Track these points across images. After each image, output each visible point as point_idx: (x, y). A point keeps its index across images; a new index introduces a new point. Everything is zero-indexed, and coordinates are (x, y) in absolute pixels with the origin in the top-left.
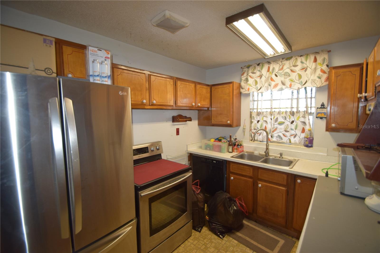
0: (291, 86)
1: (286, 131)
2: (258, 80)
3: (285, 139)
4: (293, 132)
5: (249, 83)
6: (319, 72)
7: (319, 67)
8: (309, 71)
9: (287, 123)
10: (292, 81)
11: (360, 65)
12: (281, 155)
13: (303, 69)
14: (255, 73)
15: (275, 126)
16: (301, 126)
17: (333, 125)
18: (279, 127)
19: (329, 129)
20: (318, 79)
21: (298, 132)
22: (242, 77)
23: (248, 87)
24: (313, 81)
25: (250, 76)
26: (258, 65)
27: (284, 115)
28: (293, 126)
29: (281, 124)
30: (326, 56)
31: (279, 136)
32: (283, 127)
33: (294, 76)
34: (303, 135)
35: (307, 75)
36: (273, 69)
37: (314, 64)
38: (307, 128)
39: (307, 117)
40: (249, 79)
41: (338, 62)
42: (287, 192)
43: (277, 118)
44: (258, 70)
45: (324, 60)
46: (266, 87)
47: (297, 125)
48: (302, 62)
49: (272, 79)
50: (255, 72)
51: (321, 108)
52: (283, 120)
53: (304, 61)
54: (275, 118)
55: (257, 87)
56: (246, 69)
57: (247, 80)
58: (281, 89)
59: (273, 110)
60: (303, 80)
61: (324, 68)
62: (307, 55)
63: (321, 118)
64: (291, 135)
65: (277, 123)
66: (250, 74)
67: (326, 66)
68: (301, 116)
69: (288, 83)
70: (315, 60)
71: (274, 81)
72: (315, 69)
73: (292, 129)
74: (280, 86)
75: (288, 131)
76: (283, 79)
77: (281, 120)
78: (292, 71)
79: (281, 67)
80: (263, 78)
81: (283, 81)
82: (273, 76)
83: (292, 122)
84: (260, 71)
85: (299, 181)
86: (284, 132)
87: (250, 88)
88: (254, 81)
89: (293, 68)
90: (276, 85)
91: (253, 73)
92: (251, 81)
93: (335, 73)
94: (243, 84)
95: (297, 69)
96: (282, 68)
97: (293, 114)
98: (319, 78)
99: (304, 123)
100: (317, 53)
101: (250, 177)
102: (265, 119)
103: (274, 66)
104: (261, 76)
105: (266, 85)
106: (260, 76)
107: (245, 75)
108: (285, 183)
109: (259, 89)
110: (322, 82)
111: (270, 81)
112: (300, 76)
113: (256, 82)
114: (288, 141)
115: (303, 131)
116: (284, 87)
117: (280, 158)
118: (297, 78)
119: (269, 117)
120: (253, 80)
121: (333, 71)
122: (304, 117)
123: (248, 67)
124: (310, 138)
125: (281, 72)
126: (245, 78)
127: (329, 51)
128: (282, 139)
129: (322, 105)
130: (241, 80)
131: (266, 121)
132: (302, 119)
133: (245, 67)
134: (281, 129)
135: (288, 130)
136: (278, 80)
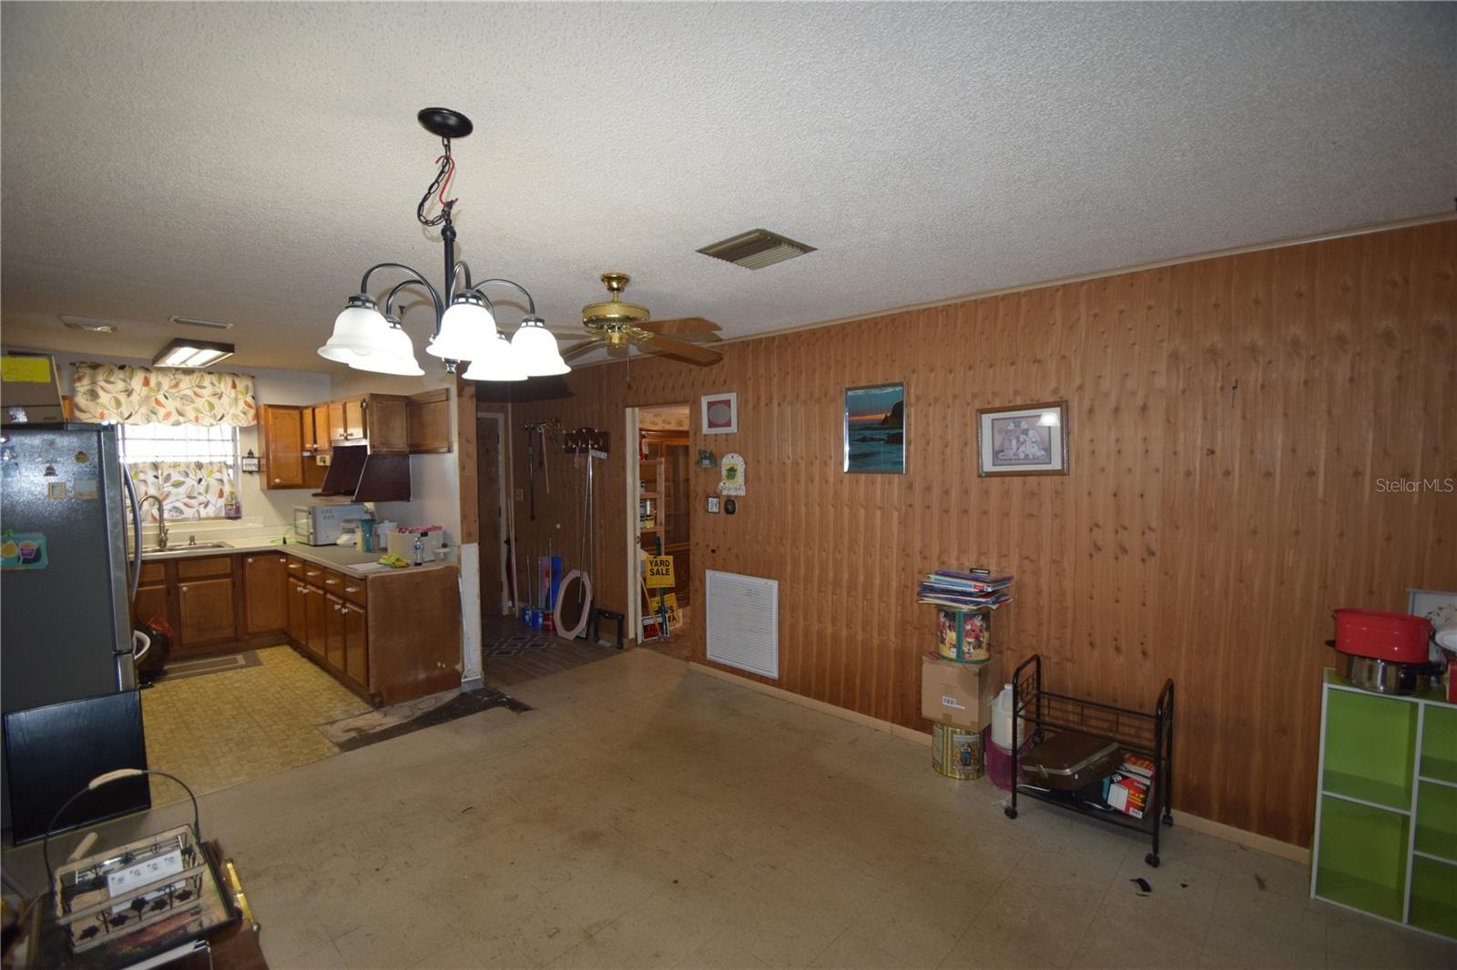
0: (197, 419)
1: (190, 497)
2: (122, 397)
3: (189, 513)
4: (202, 499)
5: (100, 401)
6: (241, 405)
7: (240, 396)
8: (225, 399)
9: (191, 481)
10: (197, 410)
11: (300, 409)
12: (192, 539)
13: (215, 395)
14: (113, 383)
15: (165, 490)
16: (215, 487)
17: (277, 481)
18: (174, 490)
19: (272, 487)
20: (242, 415)
21: (212, 497)
22: (78, 384)
23: (100, 411)
24: (235, 417)
25: (102, 388)
26: (122, 368)
27: (182, 468)
28: (202, 488)
29: (177, 485)
30: (250, 383)
31: (176, 509)
32: (182, 490)
33: (200, 403)
34: (222, 502)
35: (223, 405)
36: (159, 385)
37: (233, 391)
38: (227, 489)
39: (224, 470)
40: (101, 393)
41: (270, 397)
42: (234, 584)
43: (169, 475)
44: (121, 379)
45: (247, 388)
46: (143, 414)
47: (208, 486)
48: (212, 384)
49: (158, 402)
50: (112, 379)
51: (248, 457)
52: (182, 479)
53: (216, 383)
54: (165, 474)
55: (121, 412)
56: (88, 371)
57: (93, 395)
58: (177, 424)
59: (159, 460)
60: (219, 412)
61: (249, 399)
62: (221, 374)
63: (251, 472)
64: (200, 504)
65: (169, 484)
66: (102, 383)
67: (251, 398)
68: (216, 469)
69: (191, 413)
70: (234, 386)
71: (163, 406)
72: (236, 399)
73: (200, 494)
74: (175, 417)
75: (195, 498)
76: (178, 404)
77: (176, 477)
78: (195, 393)
79: (173, 382)
80: (135, 397)
81: (180, 410)
82: (161, 398)
83: (200, 480)
84: (125, 381)
85: (250, 560)
86: (187, 500)
87: (105, 412)
88: (113, 399)
89: (197, 389)
90: (168, 415)
91: (108, 382)
92: (104, 398)
93: (272, 414)
94: (81, 400)
95: (207, 392)
96: (176, 385)
97: (199, 466)
98: (245, 414)
99: (221, 481)
100: (235, 375)
101: (161, 582)
102: (142, 476)
103: (160, 379)
104: (129, 393)
105: (144, 410)
106: (126, 391)
107: (86, 381)
108: (229, 571)
109: (126, 416)
110: (248, 421)
111: (155, 405)
112: (212, 406)
113: (118, 404)
114: (196, 515)
115: (221, 494)
116: (181, 419)
117: (190, 544)
118: (207, 407)
119: (151, 473)
120: (110, 396)
121: (270, 411)
122: (220, 471)
123: (95, 367)
124: (236, 503)
125: (171, 391)
126: (86, 388)
127: (253, 377)
128: (182, 512)
129: (249, 453)
130: (74, 391)
131: (145, 481)
132: (218, 476)
133: (83, 365)
134: (179, 494)
135: (194, 495)
136: (171, 405)
